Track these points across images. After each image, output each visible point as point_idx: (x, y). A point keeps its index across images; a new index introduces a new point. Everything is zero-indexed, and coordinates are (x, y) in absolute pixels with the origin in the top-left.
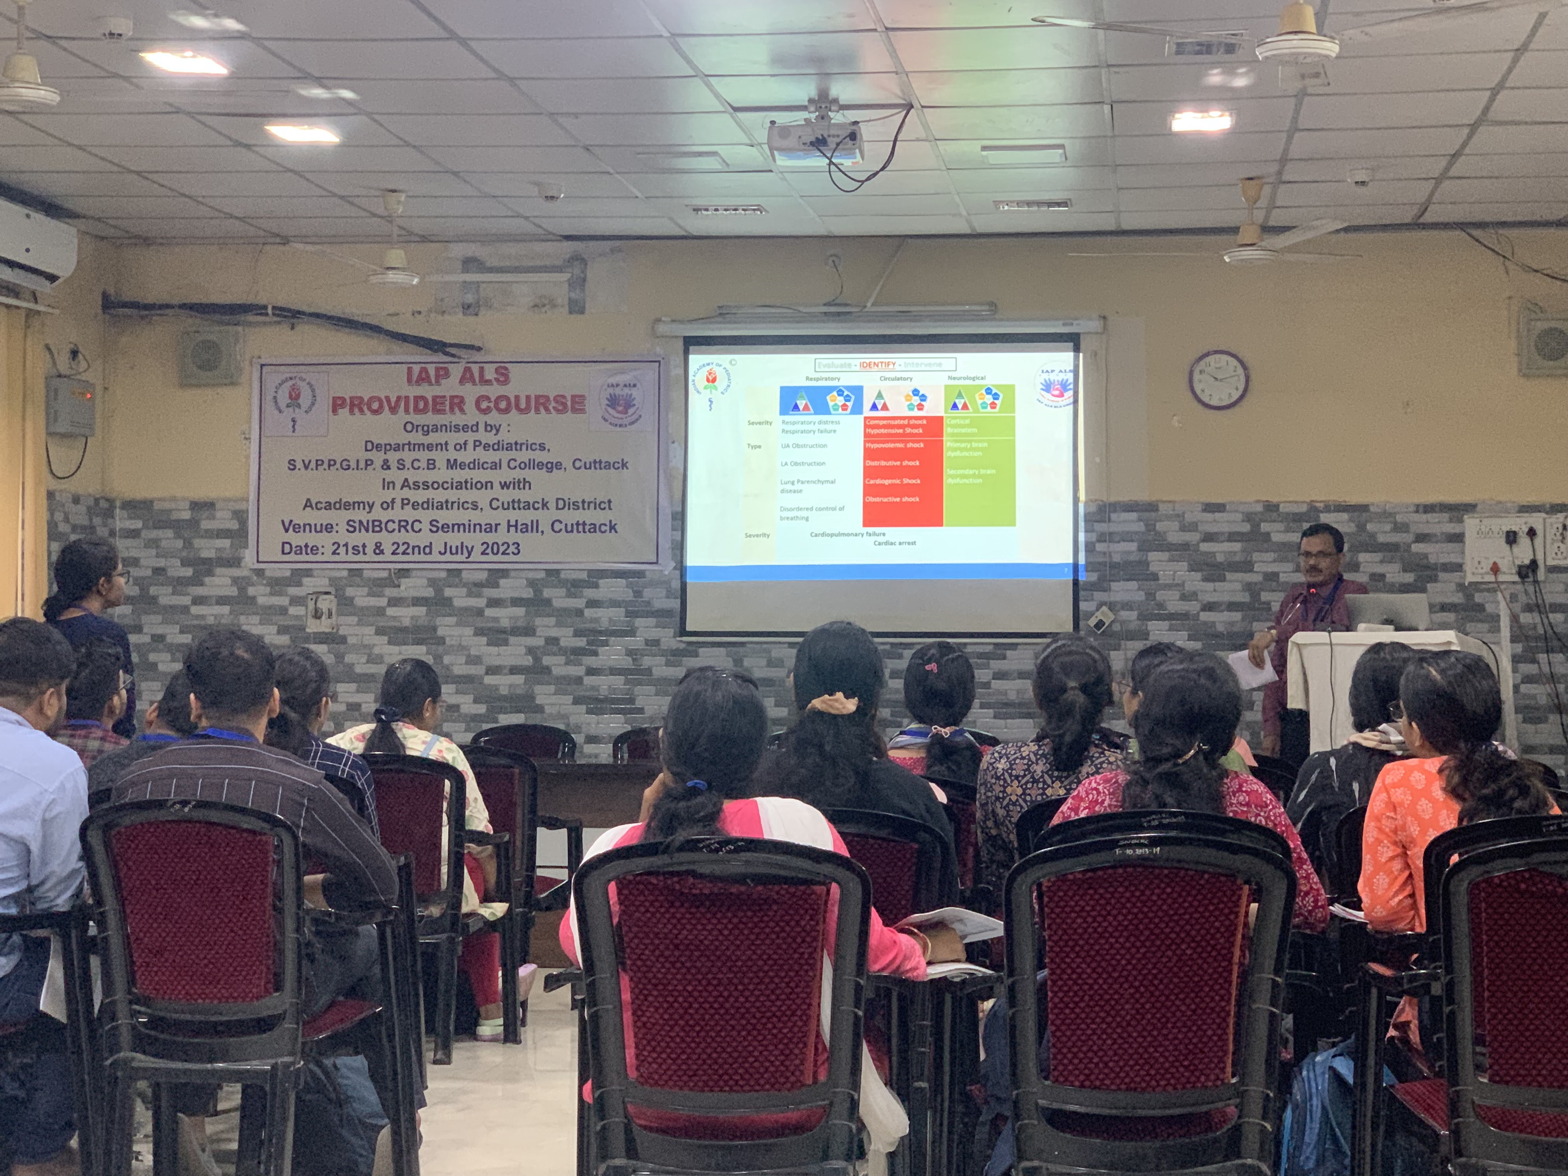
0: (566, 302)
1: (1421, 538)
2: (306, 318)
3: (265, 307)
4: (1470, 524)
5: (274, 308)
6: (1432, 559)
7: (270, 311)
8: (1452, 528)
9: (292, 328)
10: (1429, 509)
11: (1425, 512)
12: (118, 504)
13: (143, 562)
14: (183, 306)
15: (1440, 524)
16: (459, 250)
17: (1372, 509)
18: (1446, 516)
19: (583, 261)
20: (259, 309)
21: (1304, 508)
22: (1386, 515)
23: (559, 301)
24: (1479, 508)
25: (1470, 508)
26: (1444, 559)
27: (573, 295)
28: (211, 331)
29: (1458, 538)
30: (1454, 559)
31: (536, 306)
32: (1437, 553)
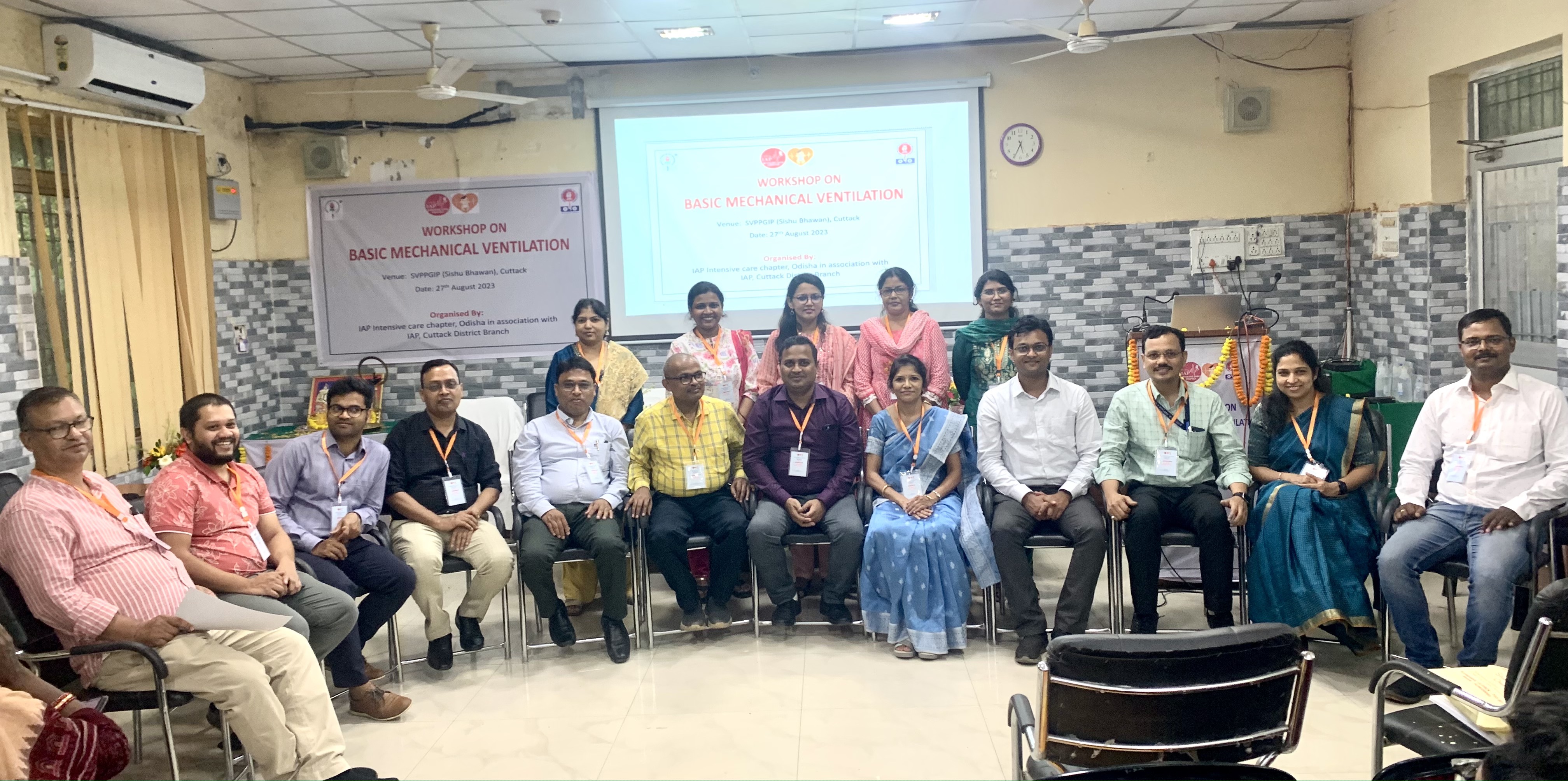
0: (571, 110)
1: (1161, 245)
2: (390, 128)
3: (360, 122)
4: (1194, 236)
5: (367, 122)
6: (1169, 259)
7: (364, 125)
8: (1183, 238)
9: (381, 135)
10: (1166, 225)
11: (1163, 228)
12: (270, 264)
13: (290, 303)
14: (304, 124)
15: (1173, 235)
16: (493, 77)
17: (1127, 227)
18: (1177, 230)
19: (581, 81)
20: (357, 124)
21: (1082, 230)
22: (1138, 231)
23: (566, 110)
24: (1199, 224)
25: (1194, 223)
26: (1176, 259)
27: (576, 105)
28: (323, 140)
29: (1186, 244)
30: (1184, 258)
31: (550, 113)
32: (1171, 255)
